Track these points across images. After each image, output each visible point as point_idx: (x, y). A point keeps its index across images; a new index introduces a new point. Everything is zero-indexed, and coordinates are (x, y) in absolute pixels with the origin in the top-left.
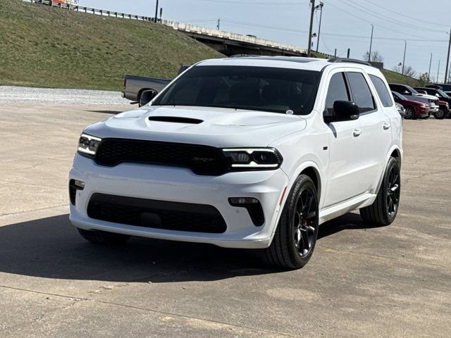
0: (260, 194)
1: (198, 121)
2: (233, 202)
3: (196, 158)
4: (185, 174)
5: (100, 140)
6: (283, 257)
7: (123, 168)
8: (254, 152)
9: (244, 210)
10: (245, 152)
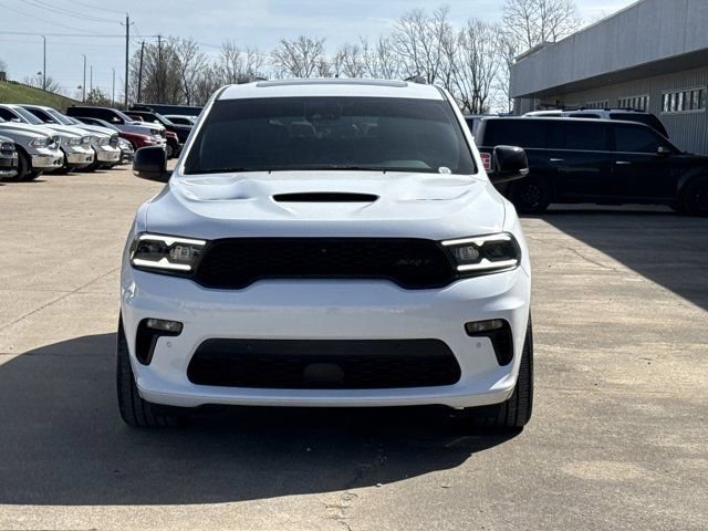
0: (510, 312)
1: (372, 198)
2: (472, 330)
3: (402, 262)
4: (386, 289)
5: (203, 243)
6: (517, 411)
7: (261, 289)
8: (486, 243)
9: (486, 342)
10: (472, 244)
